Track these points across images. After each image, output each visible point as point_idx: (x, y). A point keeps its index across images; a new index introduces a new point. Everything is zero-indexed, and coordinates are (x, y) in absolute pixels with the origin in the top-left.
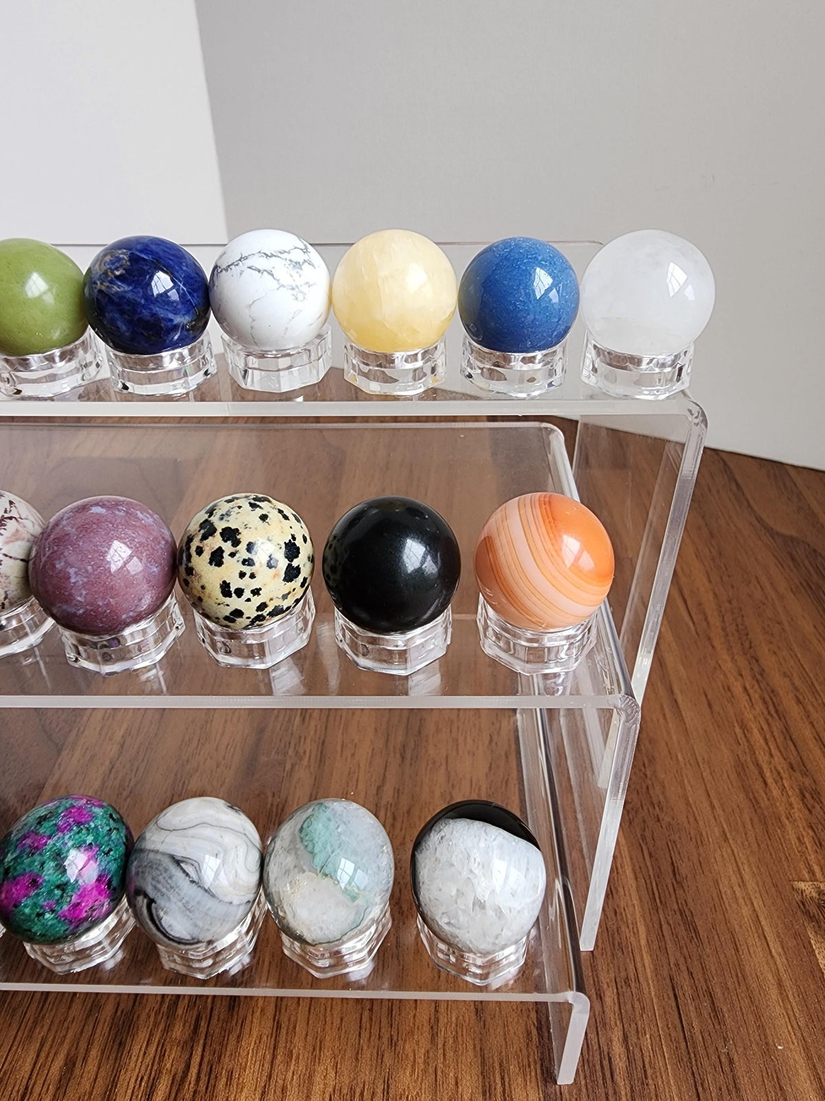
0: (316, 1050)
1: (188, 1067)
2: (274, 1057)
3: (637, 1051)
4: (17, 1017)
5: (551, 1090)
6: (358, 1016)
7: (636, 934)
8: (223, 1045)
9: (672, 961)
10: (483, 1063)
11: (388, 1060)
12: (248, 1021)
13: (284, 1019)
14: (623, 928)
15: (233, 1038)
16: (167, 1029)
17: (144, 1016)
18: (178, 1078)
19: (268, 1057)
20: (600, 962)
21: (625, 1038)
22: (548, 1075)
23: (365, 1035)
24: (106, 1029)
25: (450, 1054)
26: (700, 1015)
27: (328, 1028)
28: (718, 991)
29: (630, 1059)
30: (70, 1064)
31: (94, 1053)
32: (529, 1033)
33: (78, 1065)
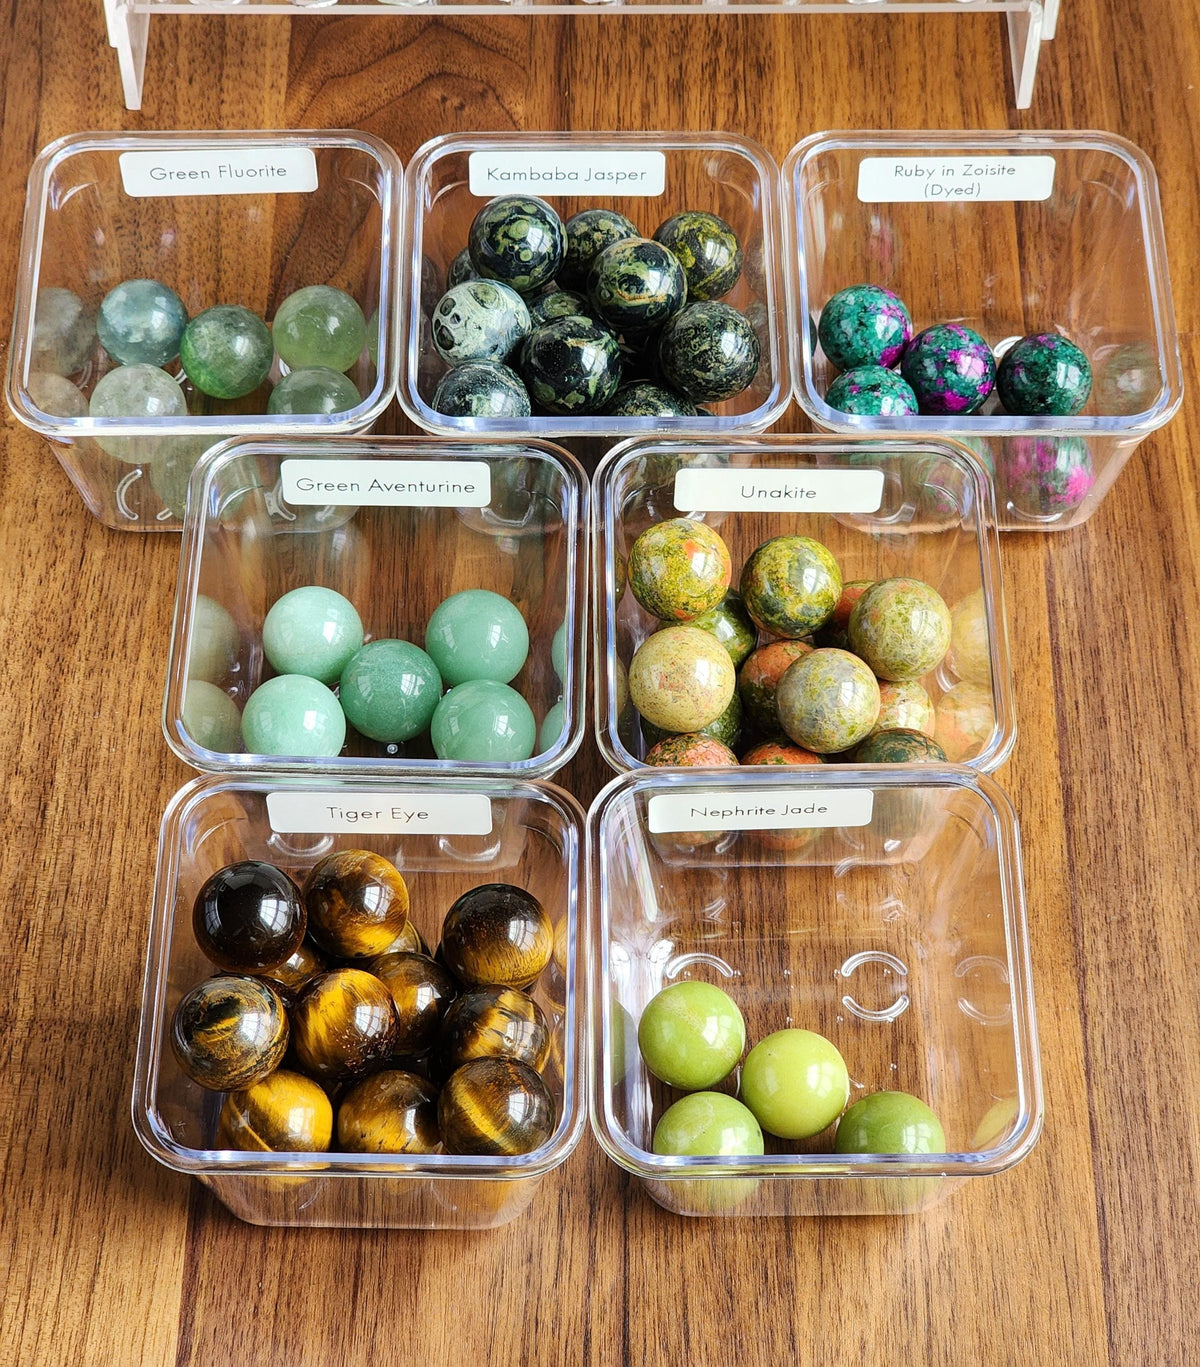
0: (833, 96)
1: (737, 105)
2: (801, 100)
3: (1081, 92)
4: (590, 83)
5: (1013, 111)
6: (862, 78)
7: (1091, 29)
8: (760, 95)
9: (1118, 44)
10: (962, 99)
11: (889, 99)
12: (775, 83)
13: (804, 82)
14: (1080, 26)
15: (766, 92)
16: (713, 87)
17: (691, 81)
18: (732, 111)
19: (797, 100)
20: (1059, 47)
21: (1073, 86)
22: (1011, 102)
23: (870, 89)
24: (665, 88)
25: (937, 97)
26: (1133, 72)
27: (839, 84)
28: (1151, 59)
29: (1074, 95)
30: (646, 107)
31: (662, 100)
32: (997, 85)
33: (652, 106)
